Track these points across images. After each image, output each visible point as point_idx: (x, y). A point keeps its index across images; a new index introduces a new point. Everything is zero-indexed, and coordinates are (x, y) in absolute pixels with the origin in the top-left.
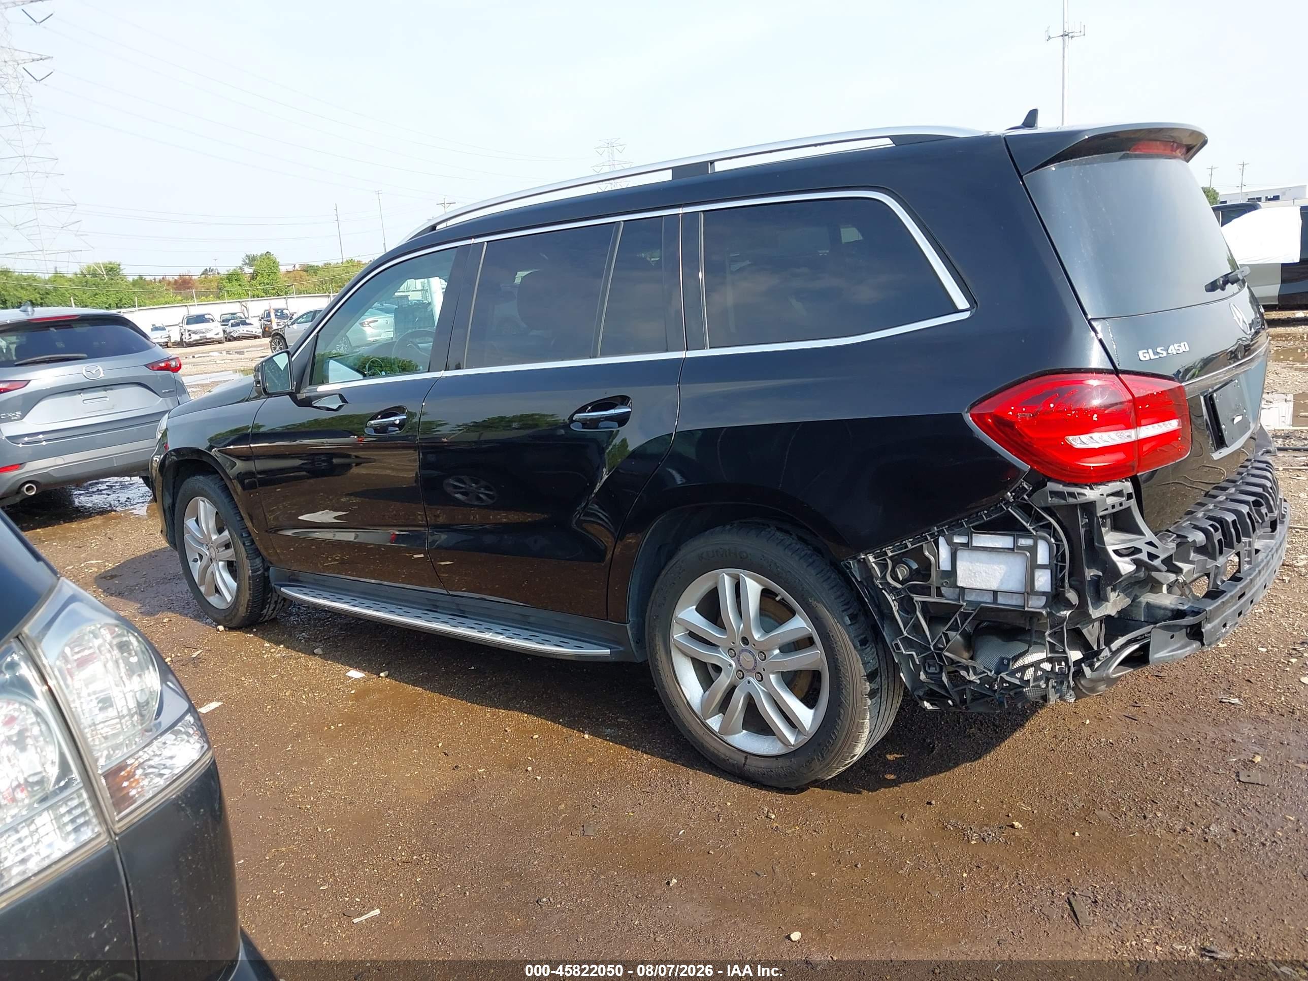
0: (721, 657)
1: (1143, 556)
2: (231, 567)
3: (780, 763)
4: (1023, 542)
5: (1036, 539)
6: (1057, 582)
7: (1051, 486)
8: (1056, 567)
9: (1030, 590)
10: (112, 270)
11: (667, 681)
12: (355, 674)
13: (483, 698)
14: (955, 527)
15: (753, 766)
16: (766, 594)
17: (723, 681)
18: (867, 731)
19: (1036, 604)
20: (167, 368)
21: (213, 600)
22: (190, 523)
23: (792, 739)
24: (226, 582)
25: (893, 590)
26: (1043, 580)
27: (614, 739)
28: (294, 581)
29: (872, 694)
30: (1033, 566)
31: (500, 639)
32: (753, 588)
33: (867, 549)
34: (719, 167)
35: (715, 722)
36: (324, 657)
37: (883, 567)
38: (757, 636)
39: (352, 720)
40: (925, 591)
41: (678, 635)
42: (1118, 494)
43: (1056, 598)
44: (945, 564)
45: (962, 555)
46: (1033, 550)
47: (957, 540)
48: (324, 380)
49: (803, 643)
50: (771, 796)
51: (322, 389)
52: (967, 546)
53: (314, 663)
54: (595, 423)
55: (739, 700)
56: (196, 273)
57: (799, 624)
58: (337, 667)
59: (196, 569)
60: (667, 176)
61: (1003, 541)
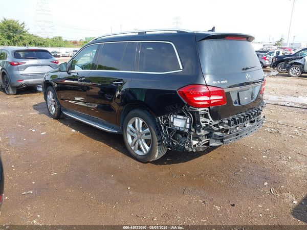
0: (135, 135)
1: (208, 124)
2: (55, 106)
3: (143, 157)
4: (185, 118)
5: (187, 117)
6: (190, 126)
7: (190, 107)
8: (190, 123)
9: (185, 127)
10: (60, 38)
11: (125, 139)
12: (74, 131)
13: (96, 139)
14: (174, 114)
15: (138, 157)
16: (143, 123)
17: (135, 140)
18: (157, 153)
19: (186, 130)
20: (55, 63)
21: (51, 113)
22: (48, 96)
23: (145, 152)
24: (53, 109)
25: (163, 125)
26: (188, 126)
27: (116, 149)
28: (65, 110)
29: (159, 145)
30: (186, 123)
31: (98, 127)
32: (141, 122)
33: (159, 116)
34: (147, 33)
35: (133, 148)
36: (69, 127)
37: (161, 120)
38: (141, 131)
39: (69, 139)
40: (168, 125)
41: (128, 130)
42: (205, 110)
43: (190, 130)
44: (172, 121)
45: (175, 119)
46: (187, 119)
47: (175, 116)
48: (74, 69)
49: (148, 134)
50: (140, 163)
51: (72, 71)
52: (175, 117)
53: (67, 128)
54: (117, 84)
55: (137, 144)
56: (78, 40)
57: (148, 129)
58: (71, 129)
59: (49, 106)
60: (137, 34)
61: (182, 117)
